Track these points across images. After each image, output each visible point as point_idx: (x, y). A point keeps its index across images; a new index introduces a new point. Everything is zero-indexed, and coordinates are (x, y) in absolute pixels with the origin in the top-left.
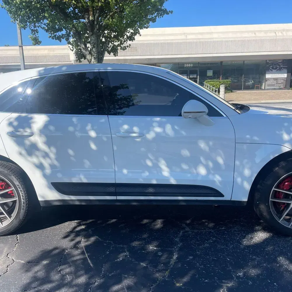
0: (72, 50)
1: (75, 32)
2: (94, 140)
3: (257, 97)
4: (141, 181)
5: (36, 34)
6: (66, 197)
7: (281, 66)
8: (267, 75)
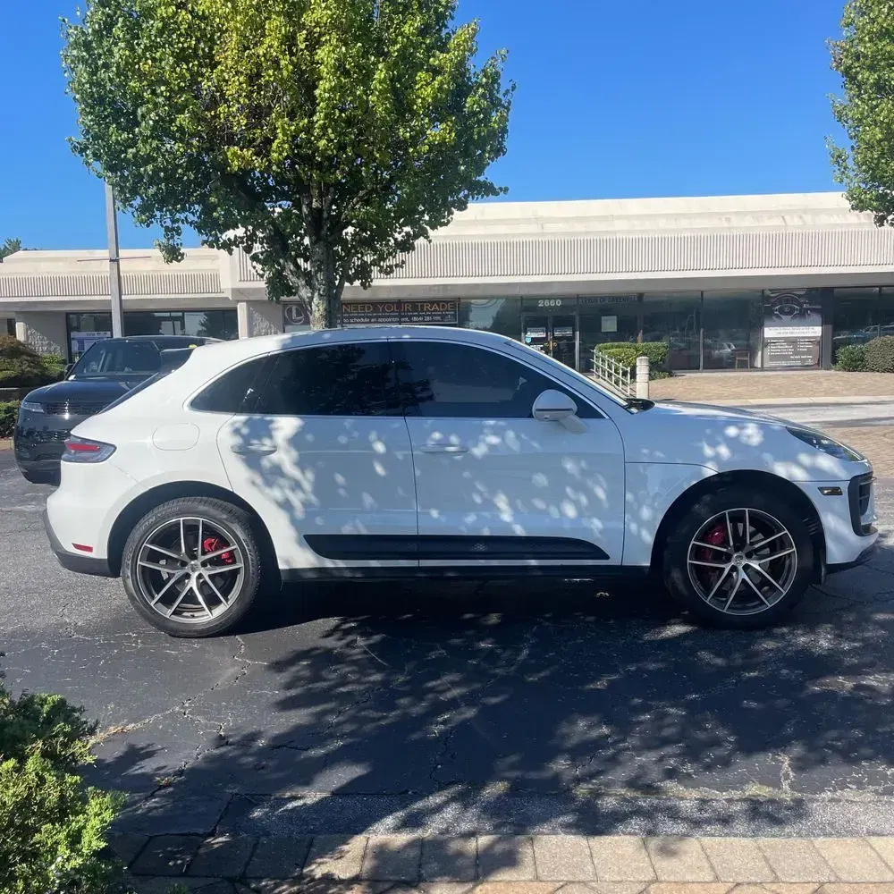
0: (262, 276)
1: (272, 233)
2: (382, 458)
3: (739, 390)
4: (464, 531)
5: (176, 237)
6: (329, 563)
7: (805, 306)
8: (766, 329)
